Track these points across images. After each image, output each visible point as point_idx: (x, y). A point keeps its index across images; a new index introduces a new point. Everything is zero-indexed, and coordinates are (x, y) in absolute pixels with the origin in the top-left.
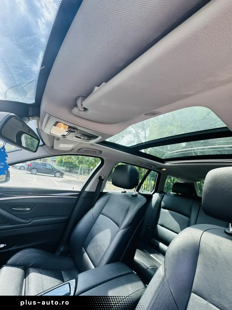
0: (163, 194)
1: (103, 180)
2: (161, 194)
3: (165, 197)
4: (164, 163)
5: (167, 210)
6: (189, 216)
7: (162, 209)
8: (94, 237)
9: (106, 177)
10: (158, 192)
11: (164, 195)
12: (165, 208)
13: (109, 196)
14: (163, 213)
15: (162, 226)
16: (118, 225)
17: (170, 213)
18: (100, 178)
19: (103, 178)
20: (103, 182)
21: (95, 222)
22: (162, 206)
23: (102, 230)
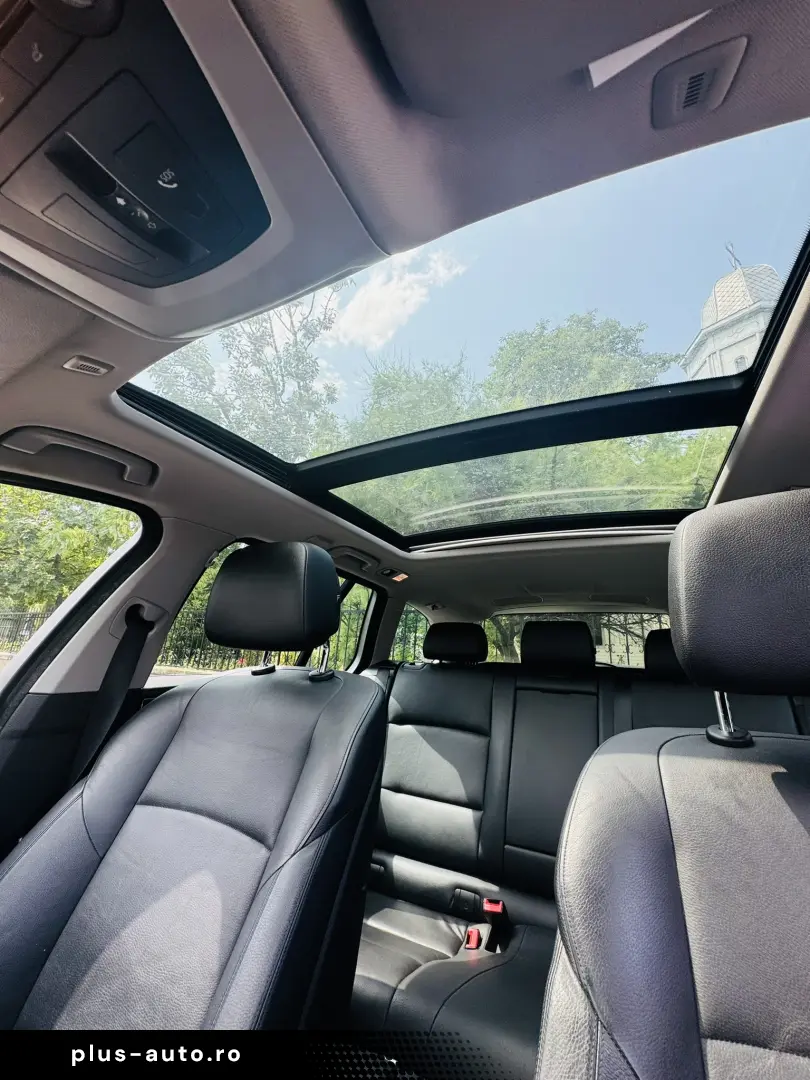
0: (392, 672)
1: (150, 625)
2: (386, 672)
3: (401, 681)
4: (410, 551)
5: (408, 728)
6: (484, 731)
7: (391, 725)
8: (101, 951)
9: (164, 612)
10: (373, 667)
11: (395, 673)
12: (401, 720)
13: (185, 702)
14: (399, 738)
15: (397, 789)
16: (258, 837)
17: (423, 735)
18: (132, 615)
19: (147, 614)
20: (151, 634)
21: (102, 859)
22: (391, 716)
23: (156, 893)
